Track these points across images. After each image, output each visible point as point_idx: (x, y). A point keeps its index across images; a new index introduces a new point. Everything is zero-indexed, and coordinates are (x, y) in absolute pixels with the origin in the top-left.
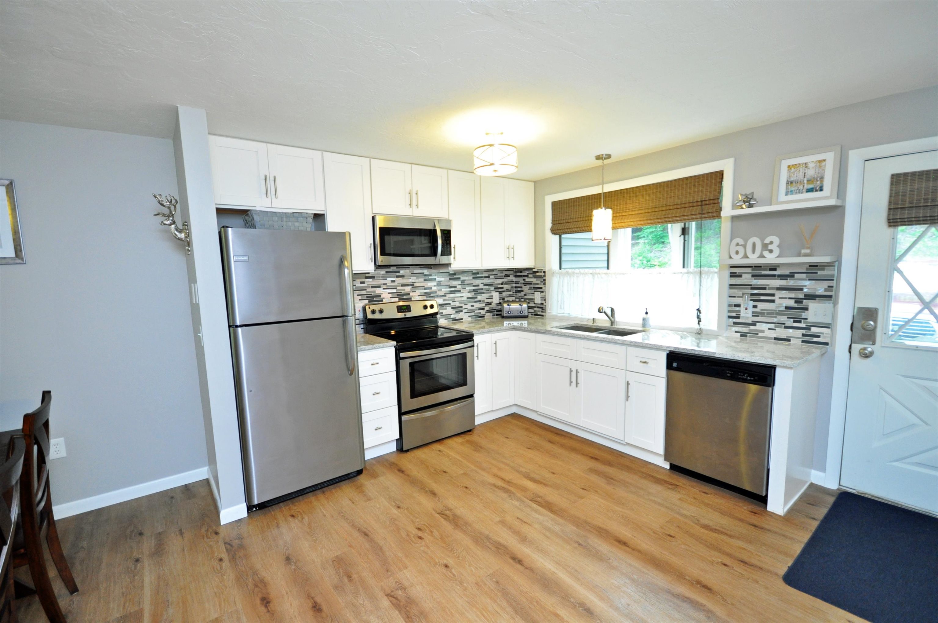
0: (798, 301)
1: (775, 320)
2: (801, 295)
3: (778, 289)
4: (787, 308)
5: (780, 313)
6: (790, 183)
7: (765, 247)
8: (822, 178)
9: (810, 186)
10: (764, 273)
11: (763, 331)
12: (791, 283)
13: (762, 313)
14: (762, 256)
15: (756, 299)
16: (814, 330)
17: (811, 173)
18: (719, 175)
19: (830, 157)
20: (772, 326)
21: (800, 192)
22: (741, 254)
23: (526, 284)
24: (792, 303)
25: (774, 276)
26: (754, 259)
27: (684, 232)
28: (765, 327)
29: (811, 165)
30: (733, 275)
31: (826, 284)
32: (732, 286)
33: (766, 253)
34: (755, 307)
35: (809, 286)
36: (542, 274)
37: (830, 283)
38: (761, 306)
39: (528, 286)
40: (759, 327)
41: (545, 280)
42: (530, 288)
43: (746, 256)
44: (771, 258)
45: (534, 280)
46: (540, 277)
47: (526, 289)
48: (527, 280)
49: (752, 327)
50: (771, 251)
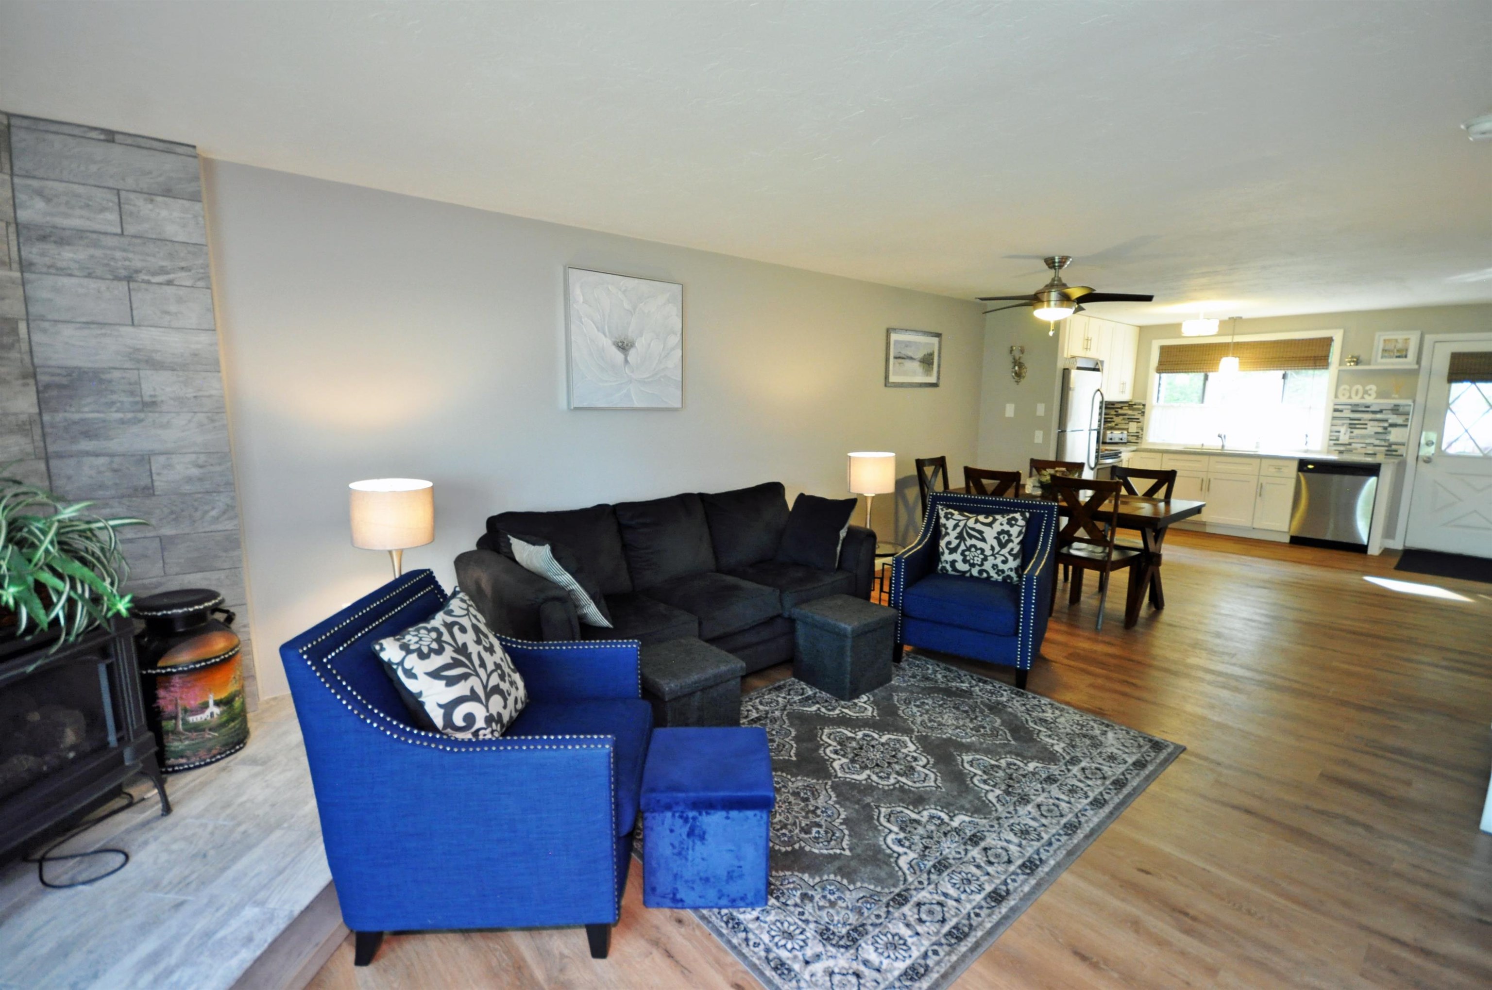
0: (1385, 428)
1: (1367, 441)
2: (1386, 425)
3: (1371, 420)
4: (1377, 433)
5: (1370, 437)
6: (1384, 350)
7: (1366, 392)
8: (1407, 350)
9: (1398, 354)
10: (1360, 409)
11: (1356, 449)
12: (1379, 416)
13: (1357, 437)
14: (1363, 398)
15: (1352, 426)
16: (1394, 447)
17: (1400, 345)
18: (1329, 341)
19: (1414, 339)
20: (1364, 445)
21: (1391, 357)
22: (1347, 395)
23: (1118, 415)
24: (1380, 430)
25: (1367, 412)
26: (1356, 400)
27: (1284, 377)
28: (1359, 446)
29: (1400, 341)
30: (1336, 410)
31: (1404, 417)
32: (1334, 418)
33: (1366, 396)
34: (1352, 432)
35: (1393, 419)
36: (1141, 407)
37: (1406, 417)
38: (1356, 432)
39: (1121, 417)
40: (1354, 445)
41: (1143, 412)
42: (1124, 419)
43: (1350, 397)
44: (1369, 400)
45: (1130, 412)
46: (1138, 409)
47: (1118, 420)
48: (1120, 411)
49: (1349, 447)
50: (1370, 395)
